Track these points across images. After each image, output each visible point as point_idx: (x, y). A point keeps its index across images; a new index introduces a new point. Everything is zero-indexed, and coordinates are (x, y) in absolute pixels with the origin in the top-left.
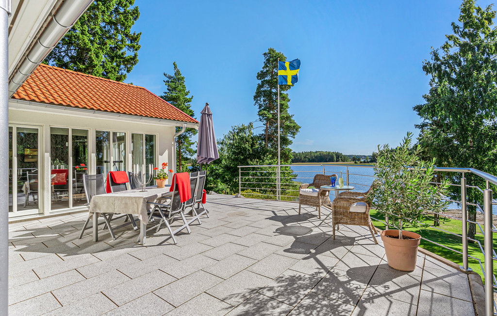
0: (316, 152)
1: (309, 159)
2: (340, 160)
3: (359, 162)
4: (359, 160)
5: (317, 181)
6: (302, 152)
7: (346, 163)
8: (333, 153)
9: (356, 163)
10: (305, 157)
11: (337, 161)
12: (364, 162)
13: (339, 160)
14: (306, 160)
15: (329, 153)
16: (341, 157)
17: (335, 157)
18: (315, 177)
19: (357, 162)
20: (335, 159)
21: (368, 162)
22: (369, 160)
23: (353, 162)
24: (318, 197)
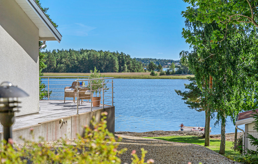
0: (82, 52)
1: (68, 66)
2: (126, 69)
3: (159, 73)
4: (159, 69)
5: (74, 85)
6: (54, 51)
7: (136, 74)
8: (114, 54)
9: (153, 74)
10: (59, 62)
11: (120, 71)
12: (168, 73)
13: (124, 68)
14: (60, 68)
15: (106, 53)
16: (128, 63)
17: (117, 62)
18: (73, 83)
19: (155, 72)
20: (117, 66)
21: (173, 74)
22: (175, 70)
23: (148, 73)
24: (74, 92)
